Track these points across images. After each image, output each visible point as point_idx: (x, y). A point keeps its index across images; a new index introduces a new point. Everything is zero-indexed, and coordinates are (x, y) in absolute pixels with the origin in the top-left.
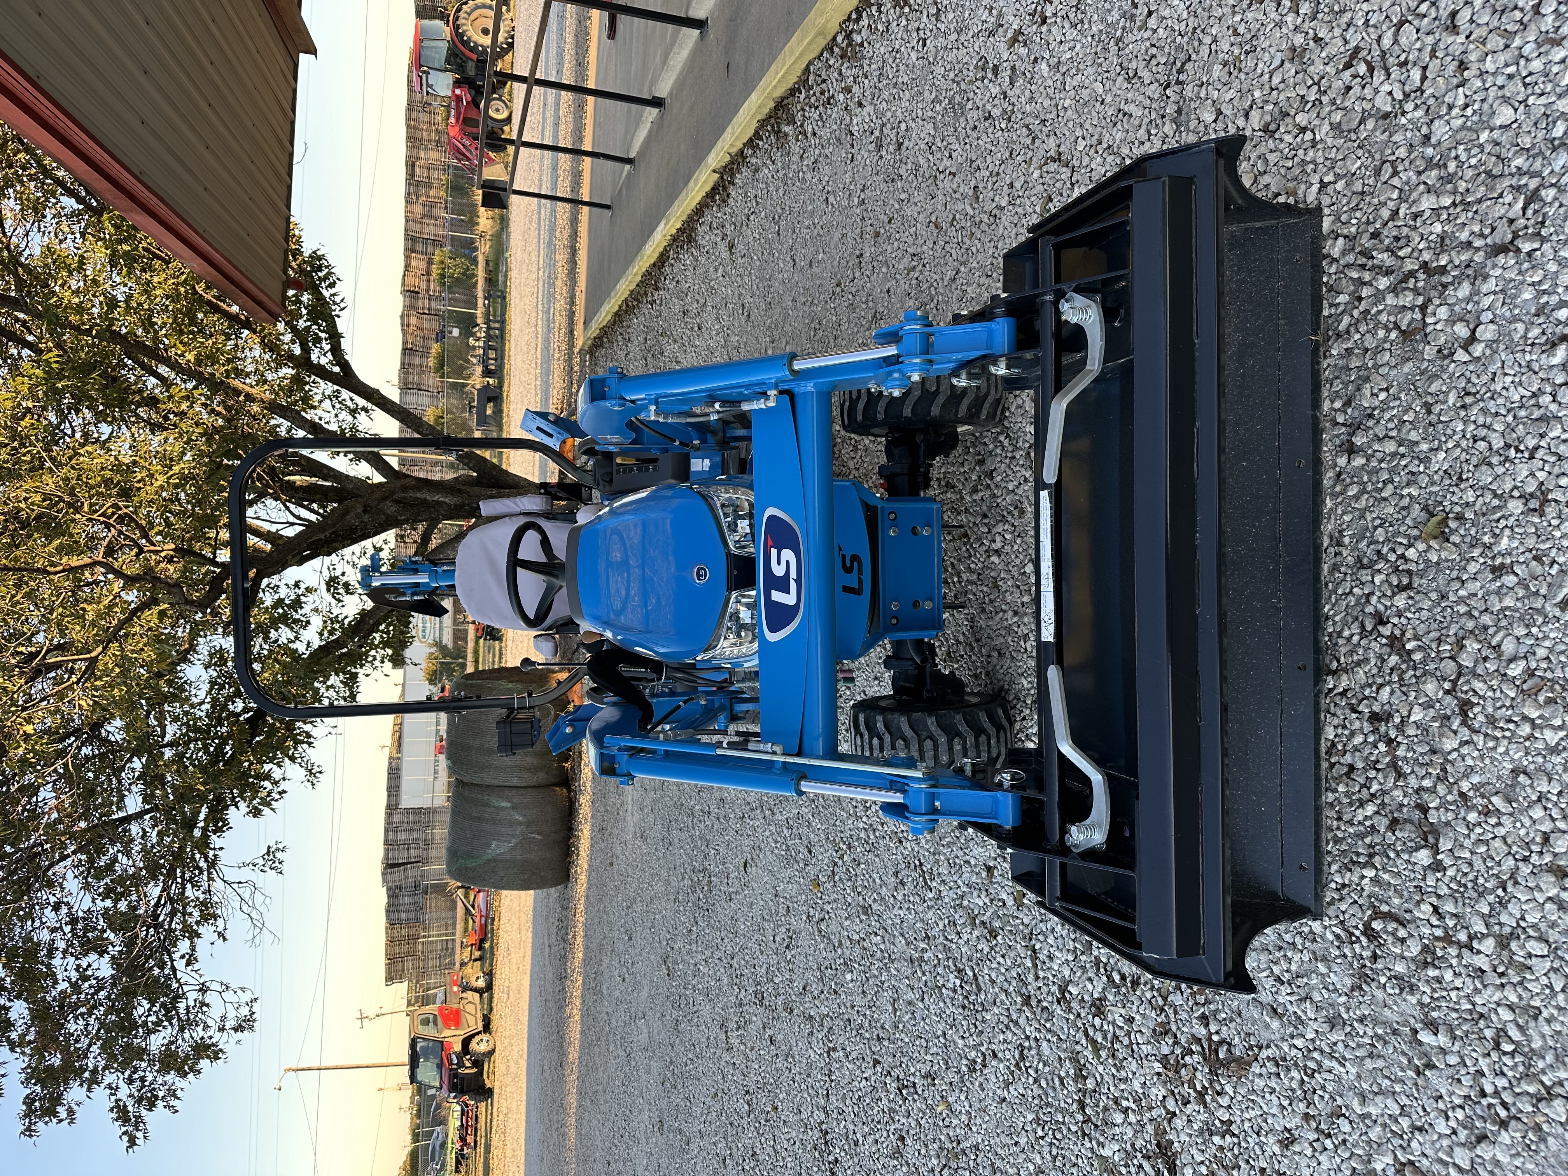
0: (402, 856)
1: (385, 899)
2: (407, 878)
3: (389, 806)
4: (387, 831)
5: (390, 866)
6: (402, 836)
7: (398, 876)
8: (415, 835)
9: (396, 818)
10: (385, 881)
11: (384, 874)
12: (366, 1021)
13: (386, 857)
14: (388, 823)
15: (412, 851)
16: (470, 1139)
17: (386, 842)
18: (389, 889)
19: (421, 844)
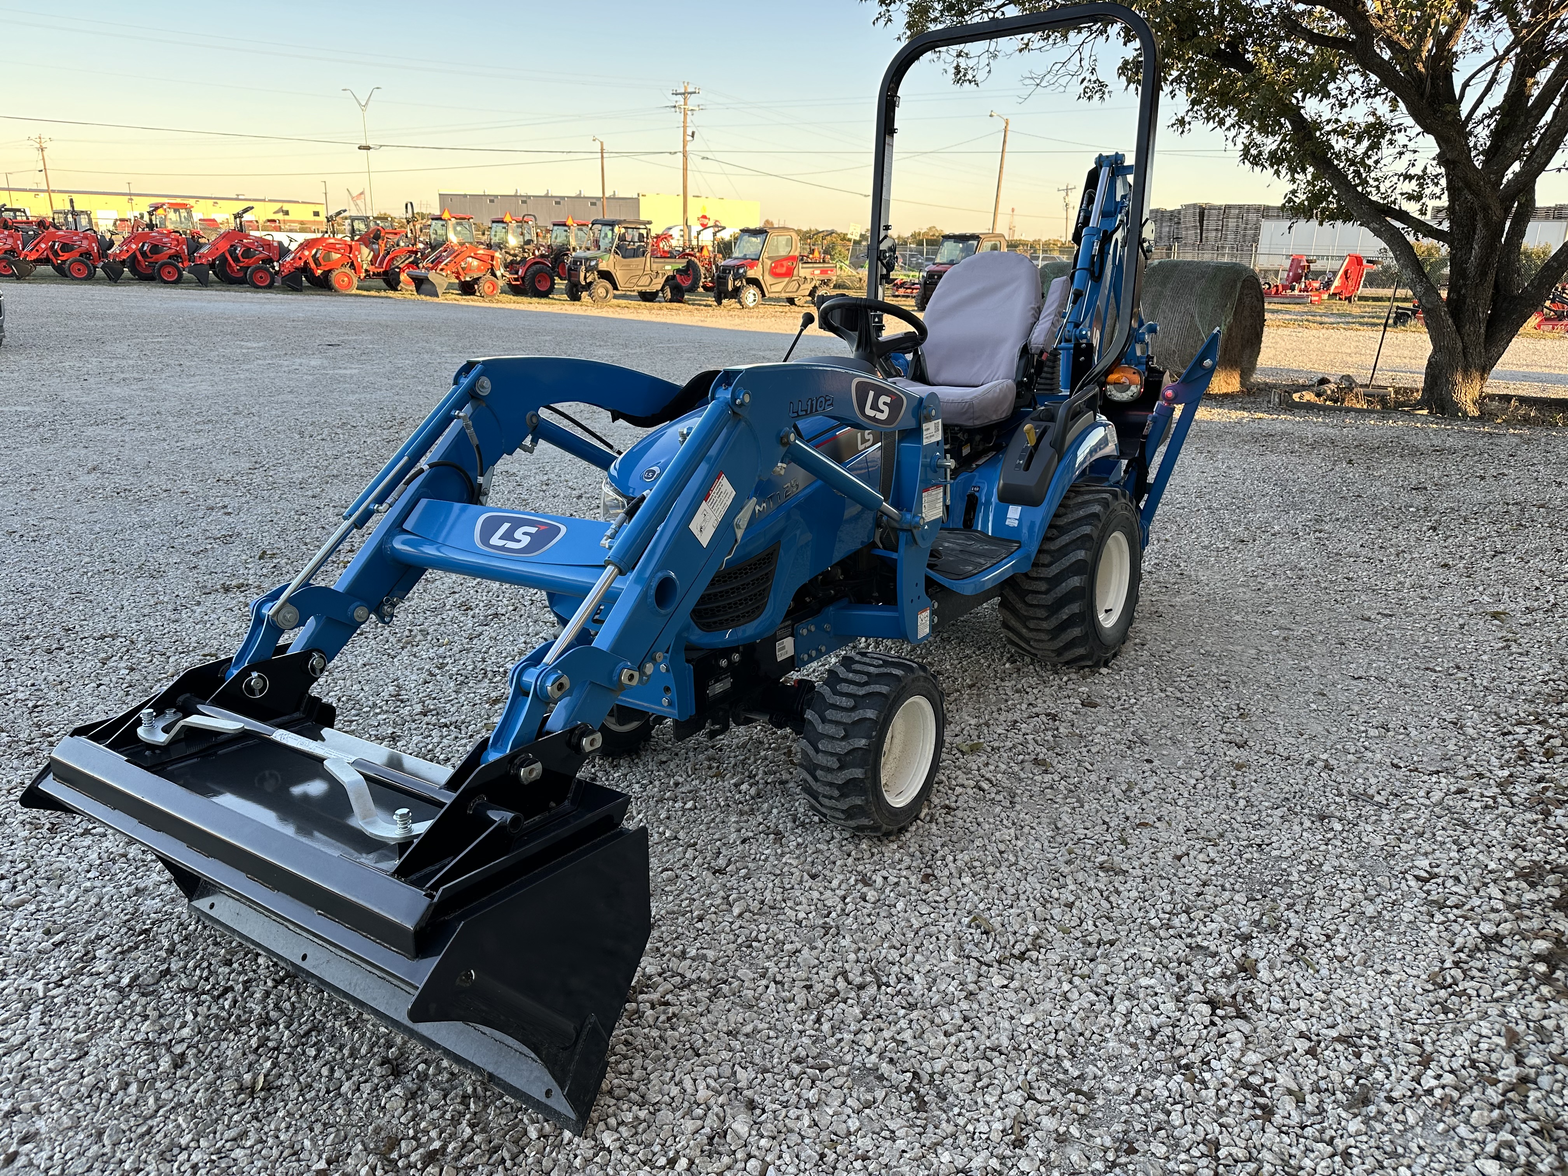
0: (1210, 224)
1: (1170, 208)
2: (1187, 229)
3: (1267, 208)
4: (1240, 207)
5: (1202, 212)
6: (1232, 223)
7: (1191, 221)
8: (1231, 236)
9: (1253, 217)
10: (1187, 207)
11: (1195, 205)
12: (1064, 193)
13: (1212, 208)
14: (1249, 209)
15: (1214, 234)
16: (901, 291)
17: (1228, 207)
18: (1179, 212)
19: (1220, 244)
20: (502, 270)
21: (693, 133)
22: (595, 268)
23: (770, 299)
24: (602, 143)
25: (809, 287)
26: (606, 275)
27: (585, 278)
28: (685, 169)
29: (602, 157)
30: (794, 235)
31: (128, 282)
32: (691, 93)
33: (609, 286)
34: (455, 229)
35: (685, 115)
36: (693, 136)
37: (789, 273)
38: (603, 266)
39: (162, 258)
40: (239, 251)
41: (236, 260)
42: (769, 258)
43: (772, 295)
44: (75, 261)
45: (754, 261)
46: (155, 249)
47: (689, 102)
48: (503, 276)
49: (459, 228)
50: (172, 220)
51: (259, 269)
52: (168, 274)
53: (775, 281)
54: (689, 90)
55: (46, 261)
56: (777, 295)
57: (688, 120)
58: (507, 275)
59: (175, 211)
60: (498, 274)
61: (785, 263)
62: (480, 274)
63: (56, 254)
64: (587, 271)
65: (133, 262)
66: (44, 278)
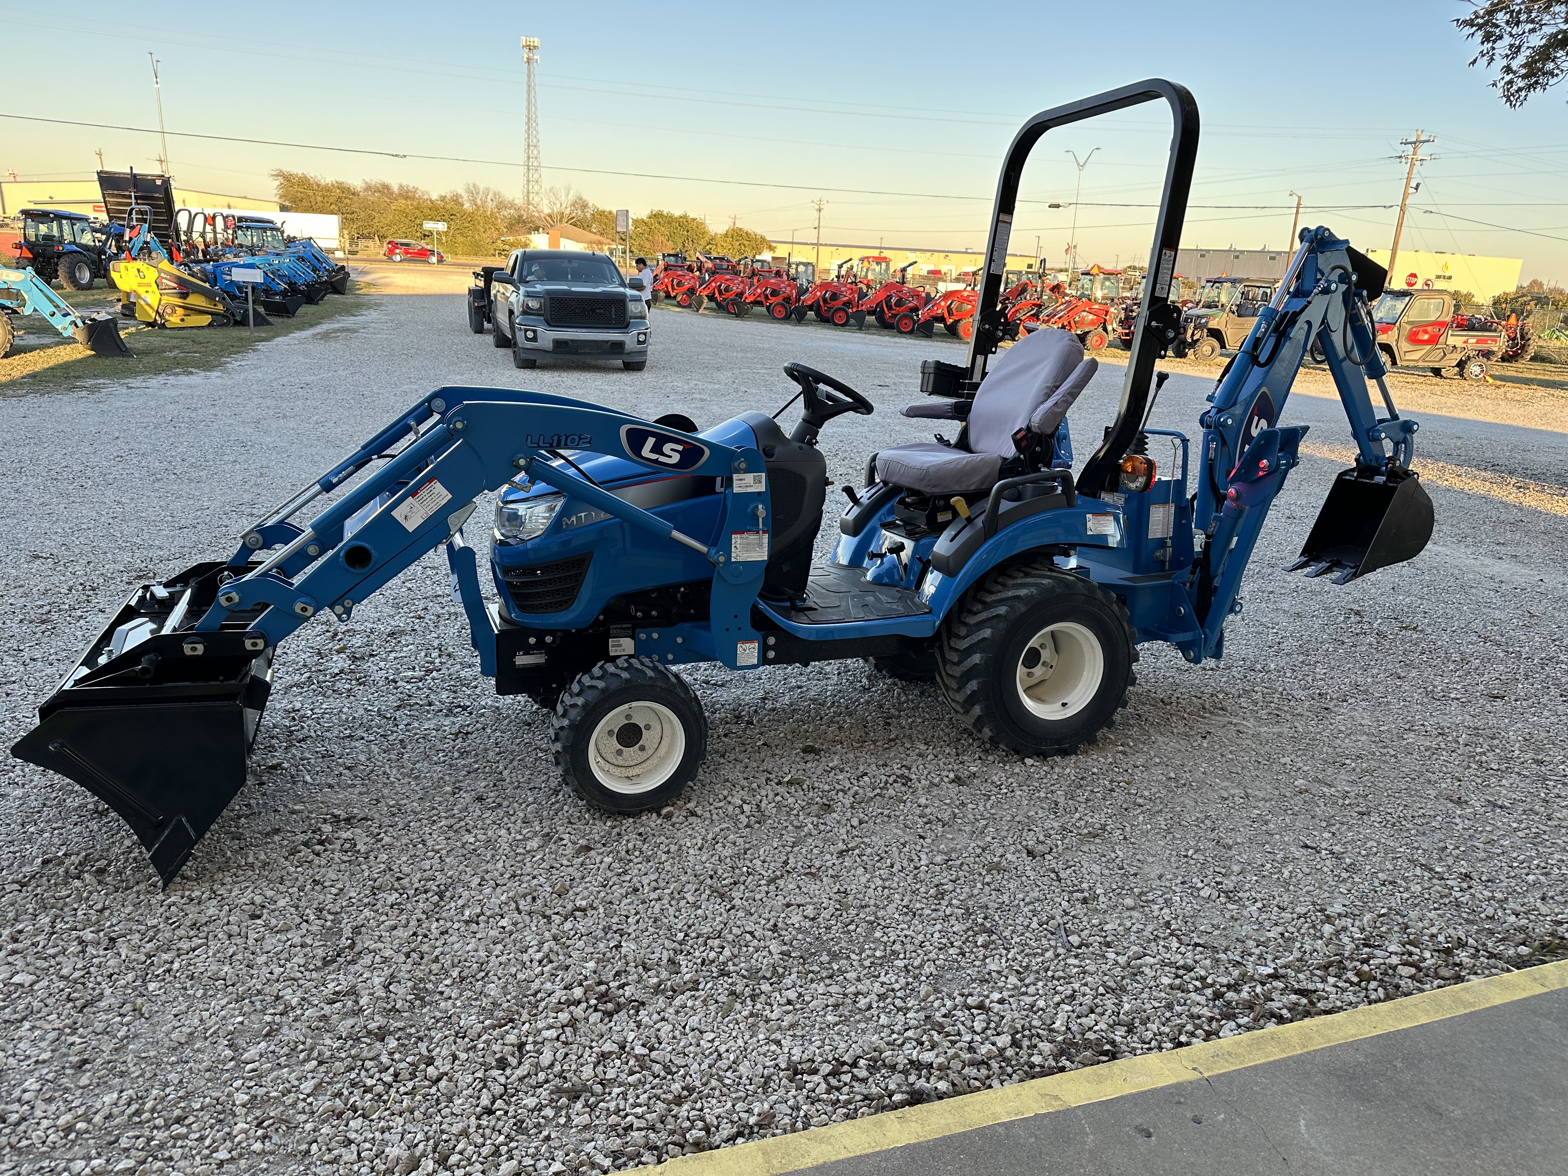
20: (1115, 325)
21: (1418, 185)
22: (1204, 326)
23: (1402, 367)
24: (1300, 198)
25: (1458, 357)
26: (1216, 334)
27: (1193, 335)
28: (1400, 225)
29: (1297, 212)
30: (1447, 298)
31: (810, 323)
32: (1424, 142)
33: (1216, 344)
34: (1103, 284)
35: (1412, 165)
36: (1417, 189)
37: (1433, 340)
38: (1213, 324)
39: (838, 304)
40: (893, 300)
41: (890, 308)
42: (1408, 323)
43: (1405, 364)
44: (778, 304)
45: (1389, 326)
46: (834, 297)
47: (1419, 152)
48: (1114, 330)
49: (1107, 283)
50: (874, 273)
51: (905, 317)
52: (840, 318)
53: (1412, 348)
54: (1422, 139)
55: (760, 304)
56: (1412, 364)
57: (1415, 171)
58: (1120, 330)
59: (878, 264)
60: (1110, 328)
61: (1429, 329)
62: (1091, 328)
63: (766, 297)
64: (1195, 328)
65: (814, 307)
66: (759, 317)
